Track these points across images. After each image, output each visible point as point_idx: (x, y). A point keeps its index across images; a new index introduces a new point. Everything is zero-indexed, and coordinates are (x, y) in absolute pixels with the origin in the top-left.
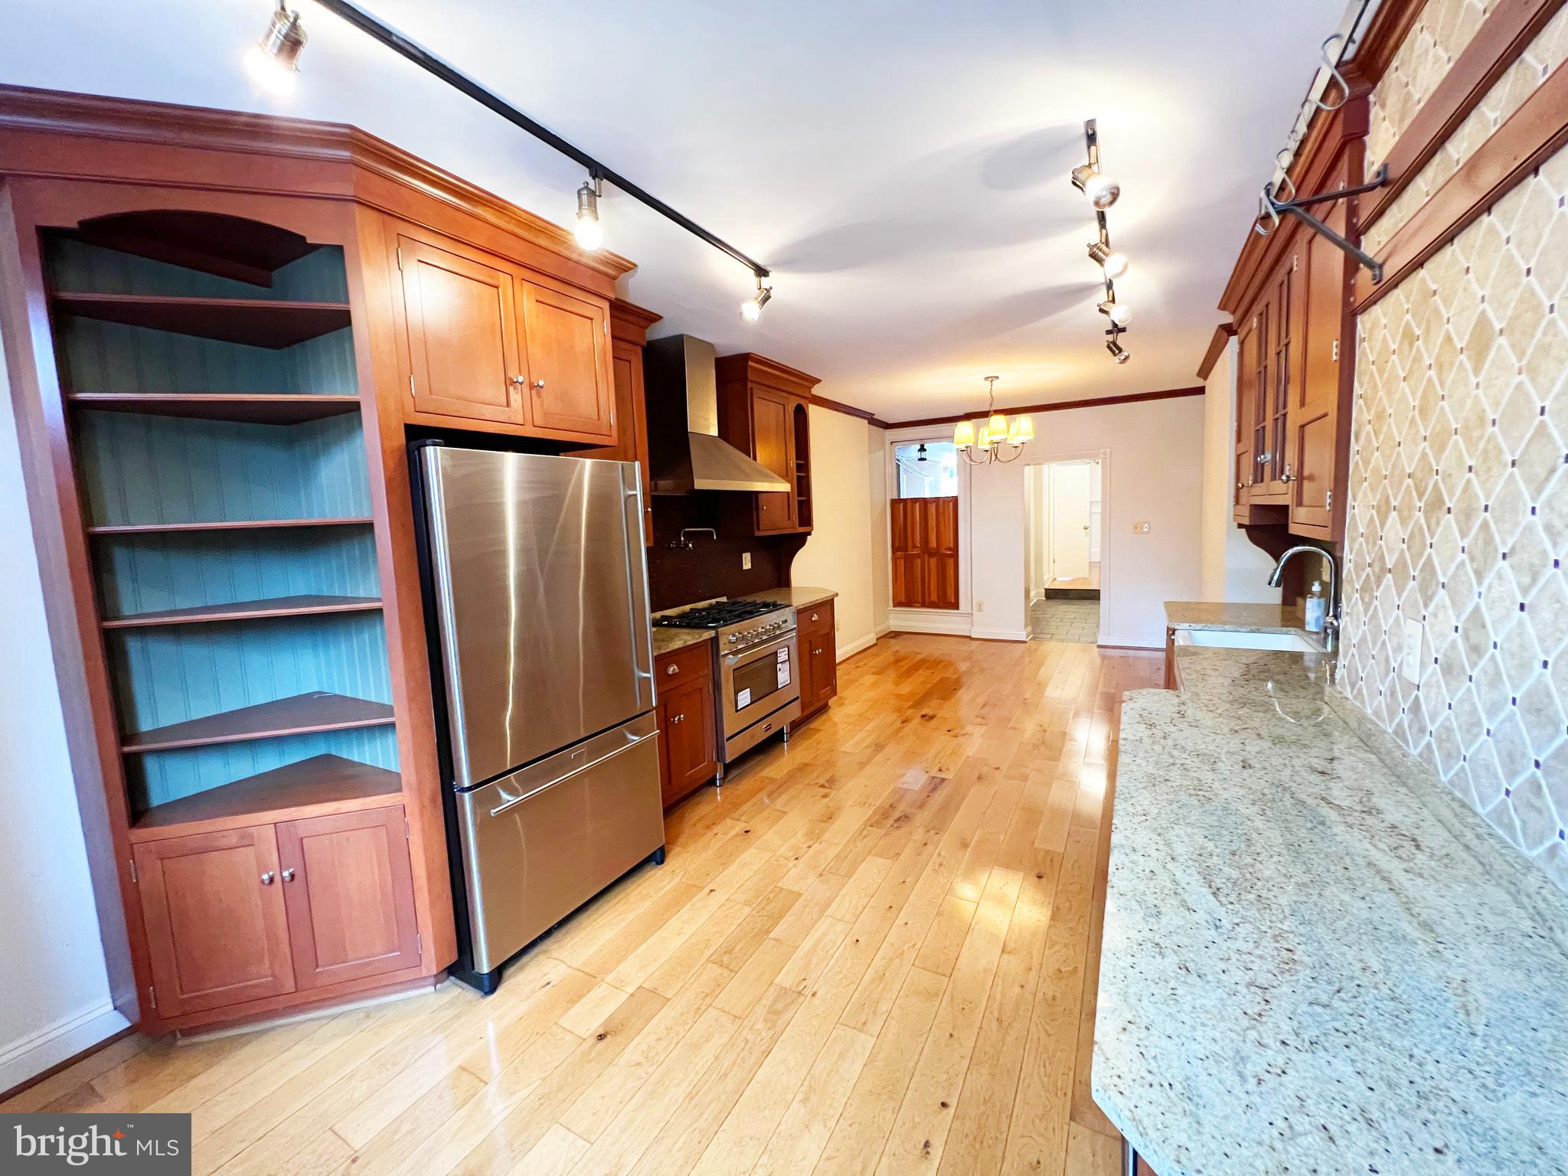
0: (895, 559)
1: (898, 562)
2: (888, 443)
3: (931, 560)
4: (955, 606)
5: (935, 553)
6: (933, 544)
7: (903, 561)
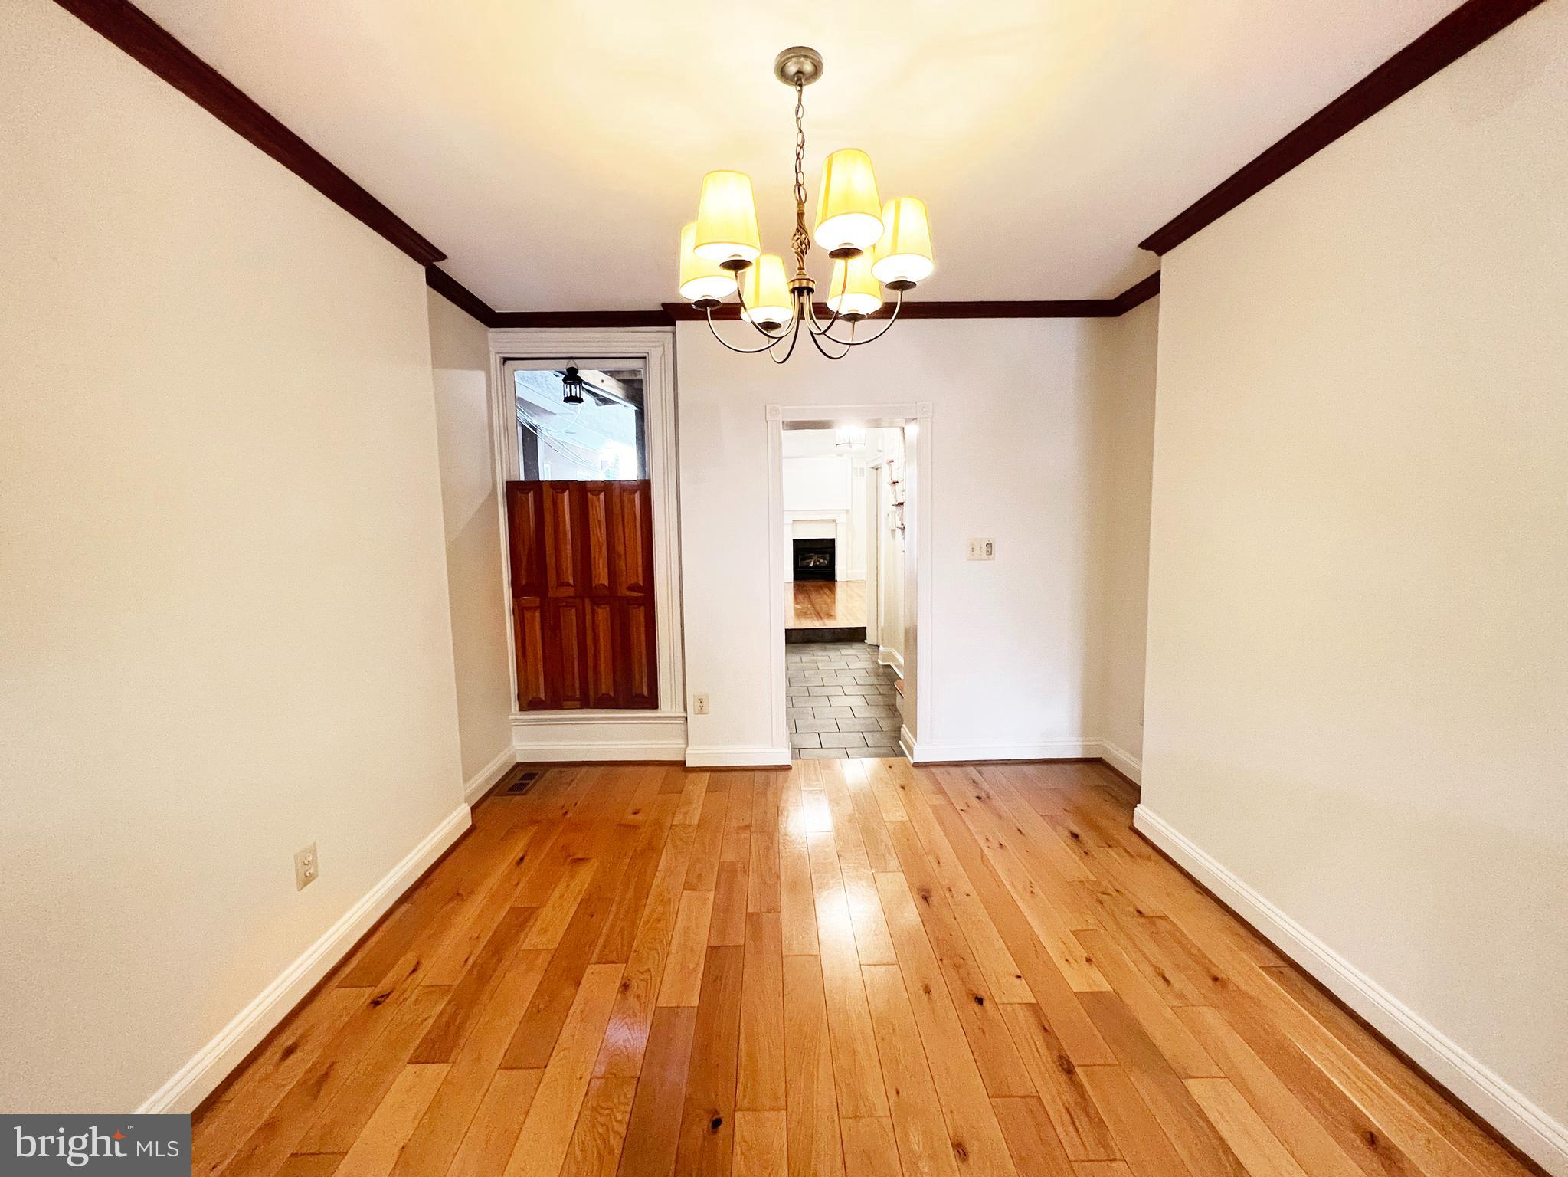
0: (519, 612)
1: (528, 615)
2: (495, 361)
3: (600, 611)
4: (651, 701)
5: (609, 596)
6: (602, 577)
7: (538, 614)
